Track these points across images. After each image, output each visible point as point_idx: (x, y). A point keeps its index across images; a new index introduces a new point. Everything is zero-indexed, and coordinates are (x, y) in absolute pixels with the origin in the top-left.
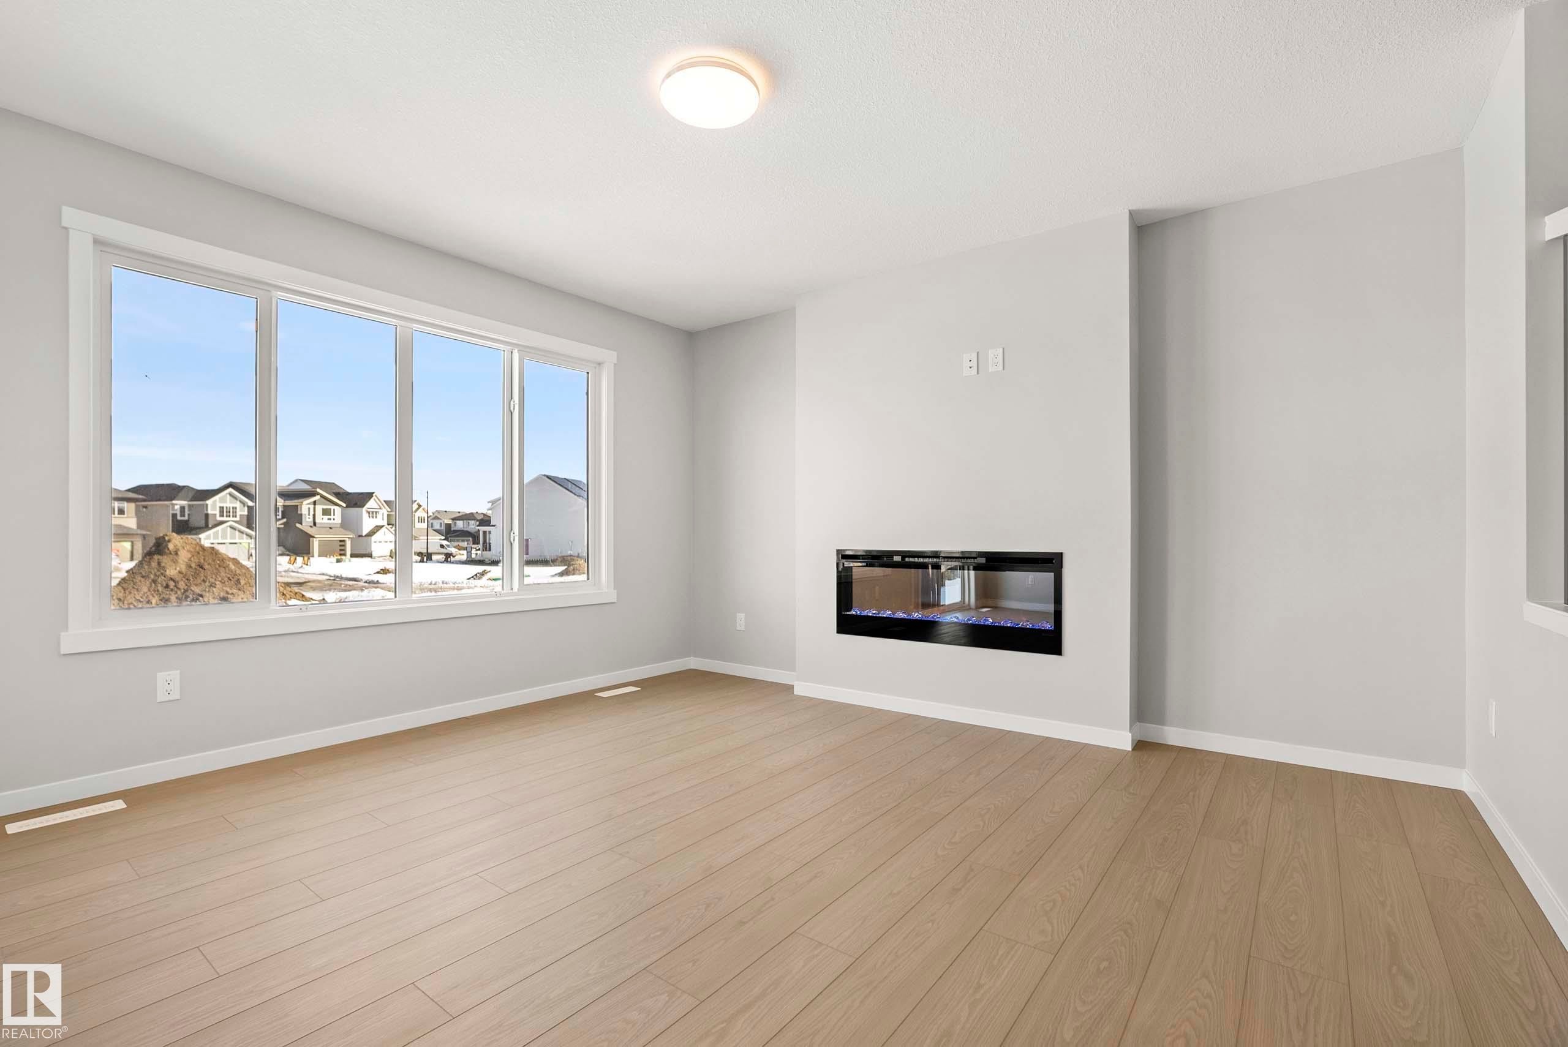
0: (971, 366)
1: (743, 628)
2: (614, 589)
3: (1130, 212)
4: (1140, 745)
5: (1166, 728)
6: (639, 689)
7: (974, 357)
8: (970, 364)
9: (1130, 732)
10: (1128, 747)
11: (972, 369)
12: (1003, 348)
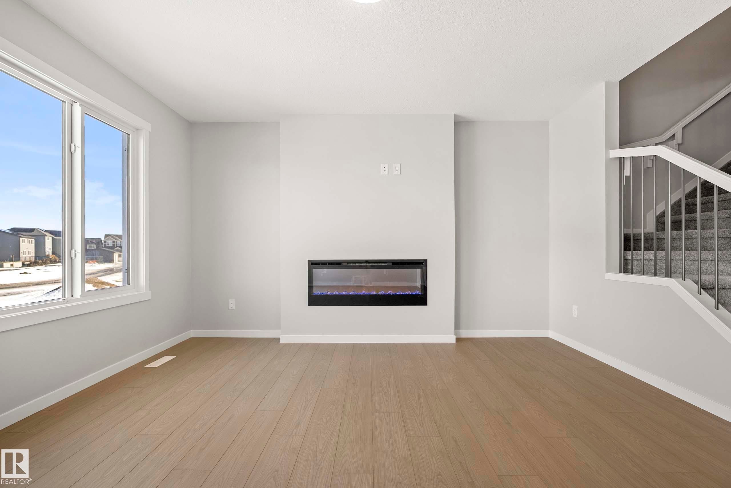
0: (385, 170)
1: (234, 308)
2: (150, 290)
3: (455, 115)
4: (458, 340)
5: (461, 331)
6: (175, 357)
7: (386, 166)
8: (384, 169)
9: (455, 335)
10: (454, 341)
11: (385, 172)
12: (400, 164)
